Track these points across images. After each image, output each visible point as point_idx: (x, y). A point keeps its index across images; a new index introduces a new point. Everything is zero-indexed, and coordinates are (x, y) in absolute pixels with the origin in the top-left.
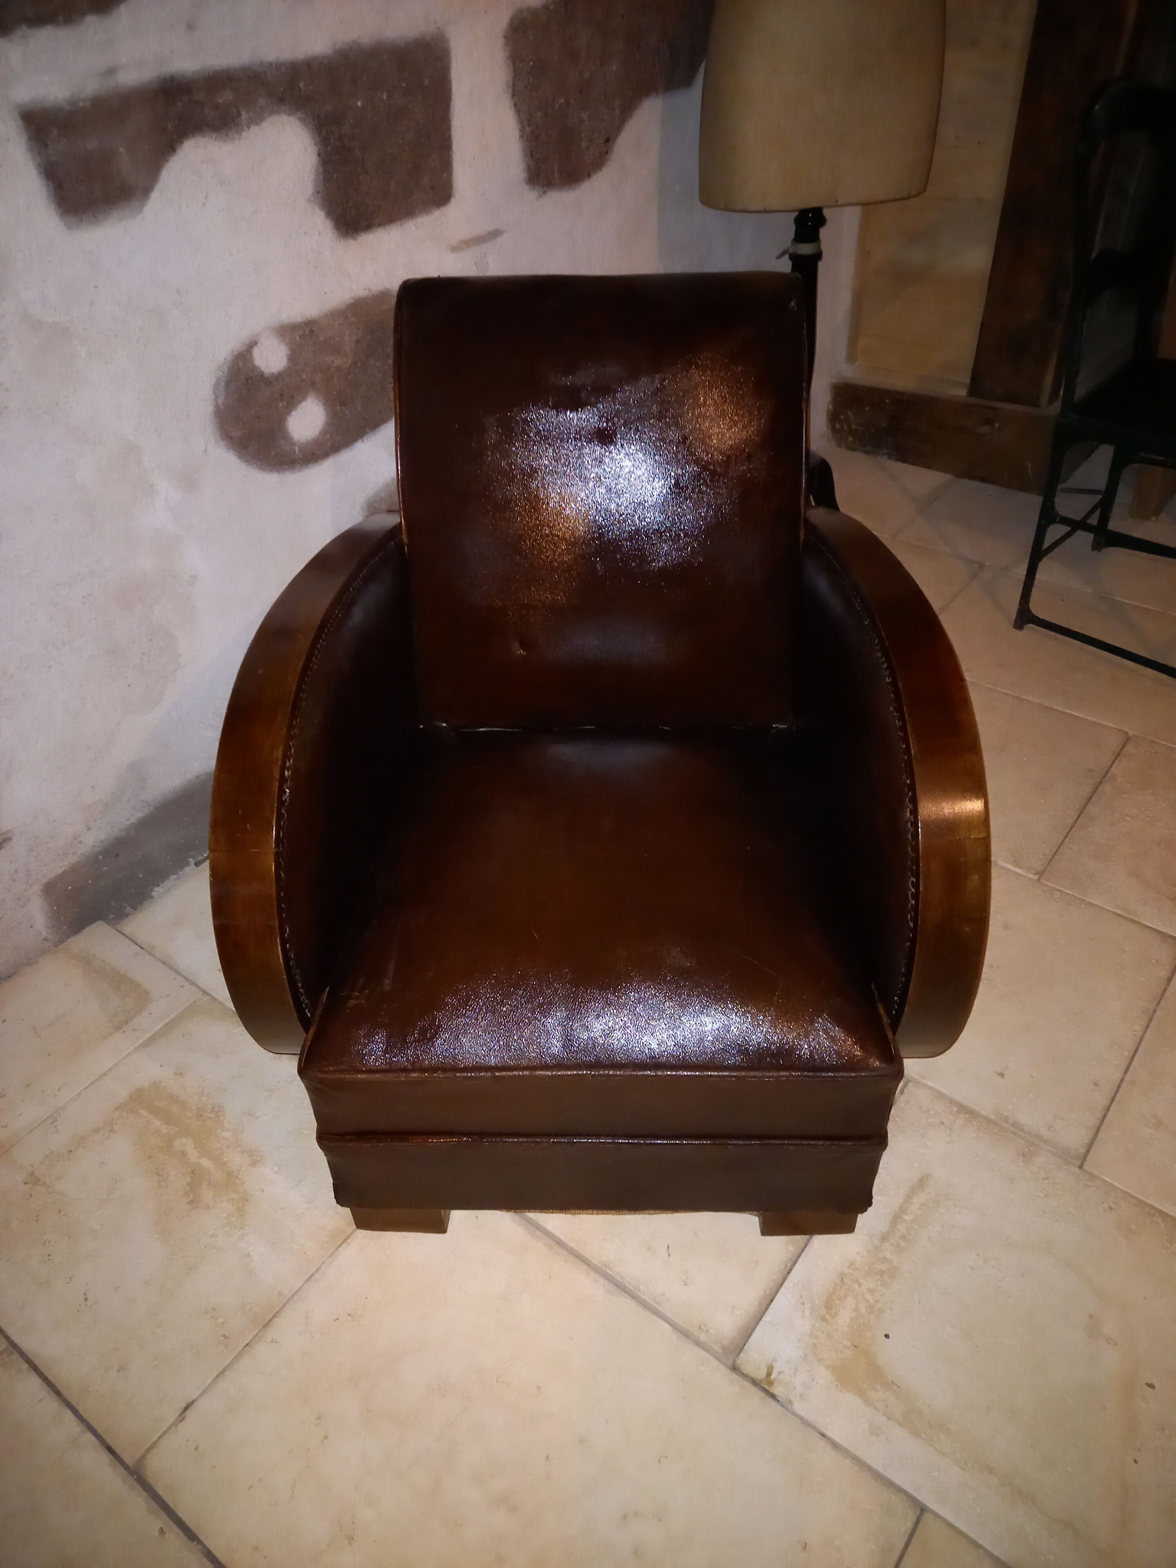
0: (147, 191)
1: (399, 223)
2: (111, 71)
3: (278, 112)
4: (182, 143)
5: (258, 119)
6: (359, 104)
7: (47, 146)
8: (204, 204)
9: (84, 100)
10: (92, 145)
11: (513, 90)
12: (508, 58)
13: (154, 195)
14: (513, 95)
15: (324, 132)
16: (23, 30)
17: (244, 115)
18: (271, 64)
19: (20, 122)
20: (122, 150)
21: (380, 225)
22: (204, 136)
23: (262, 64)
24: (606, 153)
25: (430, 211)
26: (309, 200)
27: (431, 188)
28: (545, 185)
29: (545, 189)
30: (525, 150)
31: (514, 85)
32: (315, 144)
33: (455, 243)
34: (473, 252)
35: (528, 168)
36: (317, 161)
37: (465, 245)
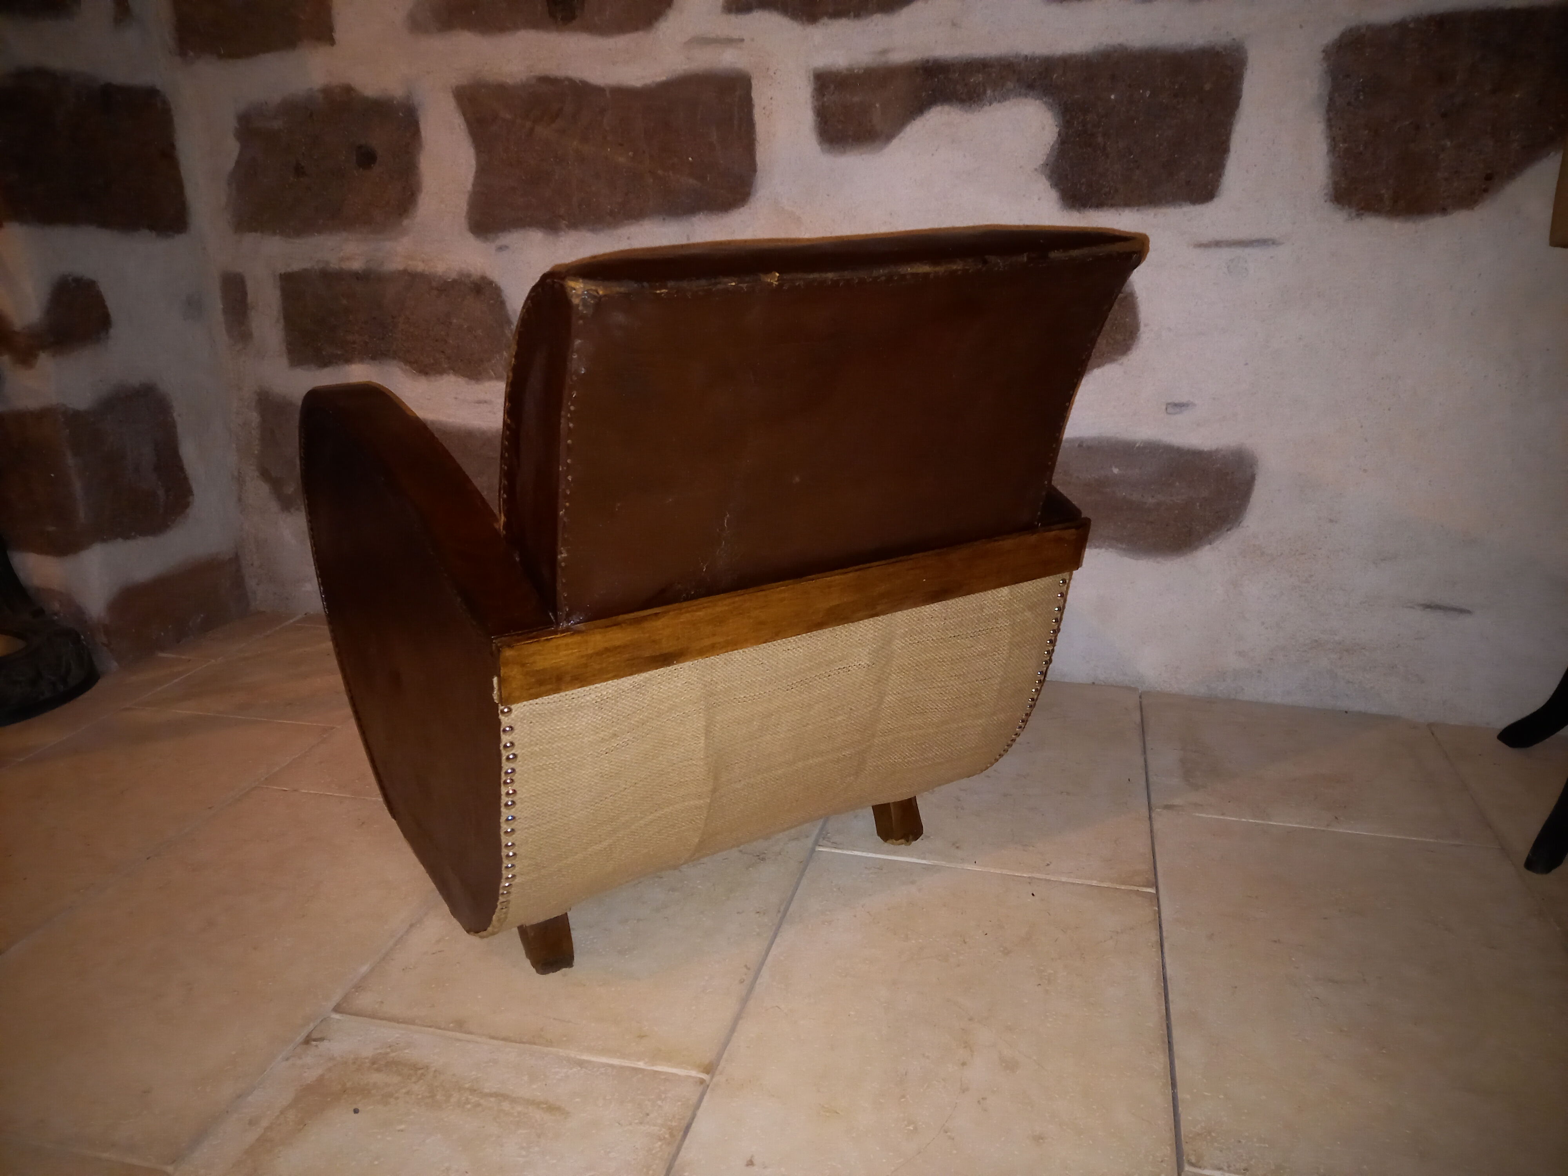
0: (889, 137)
1: (1136, 208)
2: (884, 52)
3: (1026, 96)
4: (930, 108)
5: (1004, 98)
6: (1113, 97)
7: (824, 95)
8: (933, 155)
9: (859, 69)
10: (856, 99)
11: (1329, 105)
12: (1326, 72)
13: (895, 142)
14: (1328, 111)
15: (1068, 117)
16: (825, 20)
17: (989, 92)
18: (1026, 56)
19: (812, 78)
20: (877, 105)
21: (1112, 206)
22: (951, 106)
23: (1017, 56)
24: (1486, 190)
25: (1180, 205)
26: (1036, 170)
27: (1188, 183)
28: (1362, 209)
29: (1361, 212)
30: (1333, 166)
31: (1331, 99)
32: (1056, 126)
33: (1204, 240)
34: (1226, 254)
35: (1336, 184)
36: (1055, 139)
37: (1217, 244)
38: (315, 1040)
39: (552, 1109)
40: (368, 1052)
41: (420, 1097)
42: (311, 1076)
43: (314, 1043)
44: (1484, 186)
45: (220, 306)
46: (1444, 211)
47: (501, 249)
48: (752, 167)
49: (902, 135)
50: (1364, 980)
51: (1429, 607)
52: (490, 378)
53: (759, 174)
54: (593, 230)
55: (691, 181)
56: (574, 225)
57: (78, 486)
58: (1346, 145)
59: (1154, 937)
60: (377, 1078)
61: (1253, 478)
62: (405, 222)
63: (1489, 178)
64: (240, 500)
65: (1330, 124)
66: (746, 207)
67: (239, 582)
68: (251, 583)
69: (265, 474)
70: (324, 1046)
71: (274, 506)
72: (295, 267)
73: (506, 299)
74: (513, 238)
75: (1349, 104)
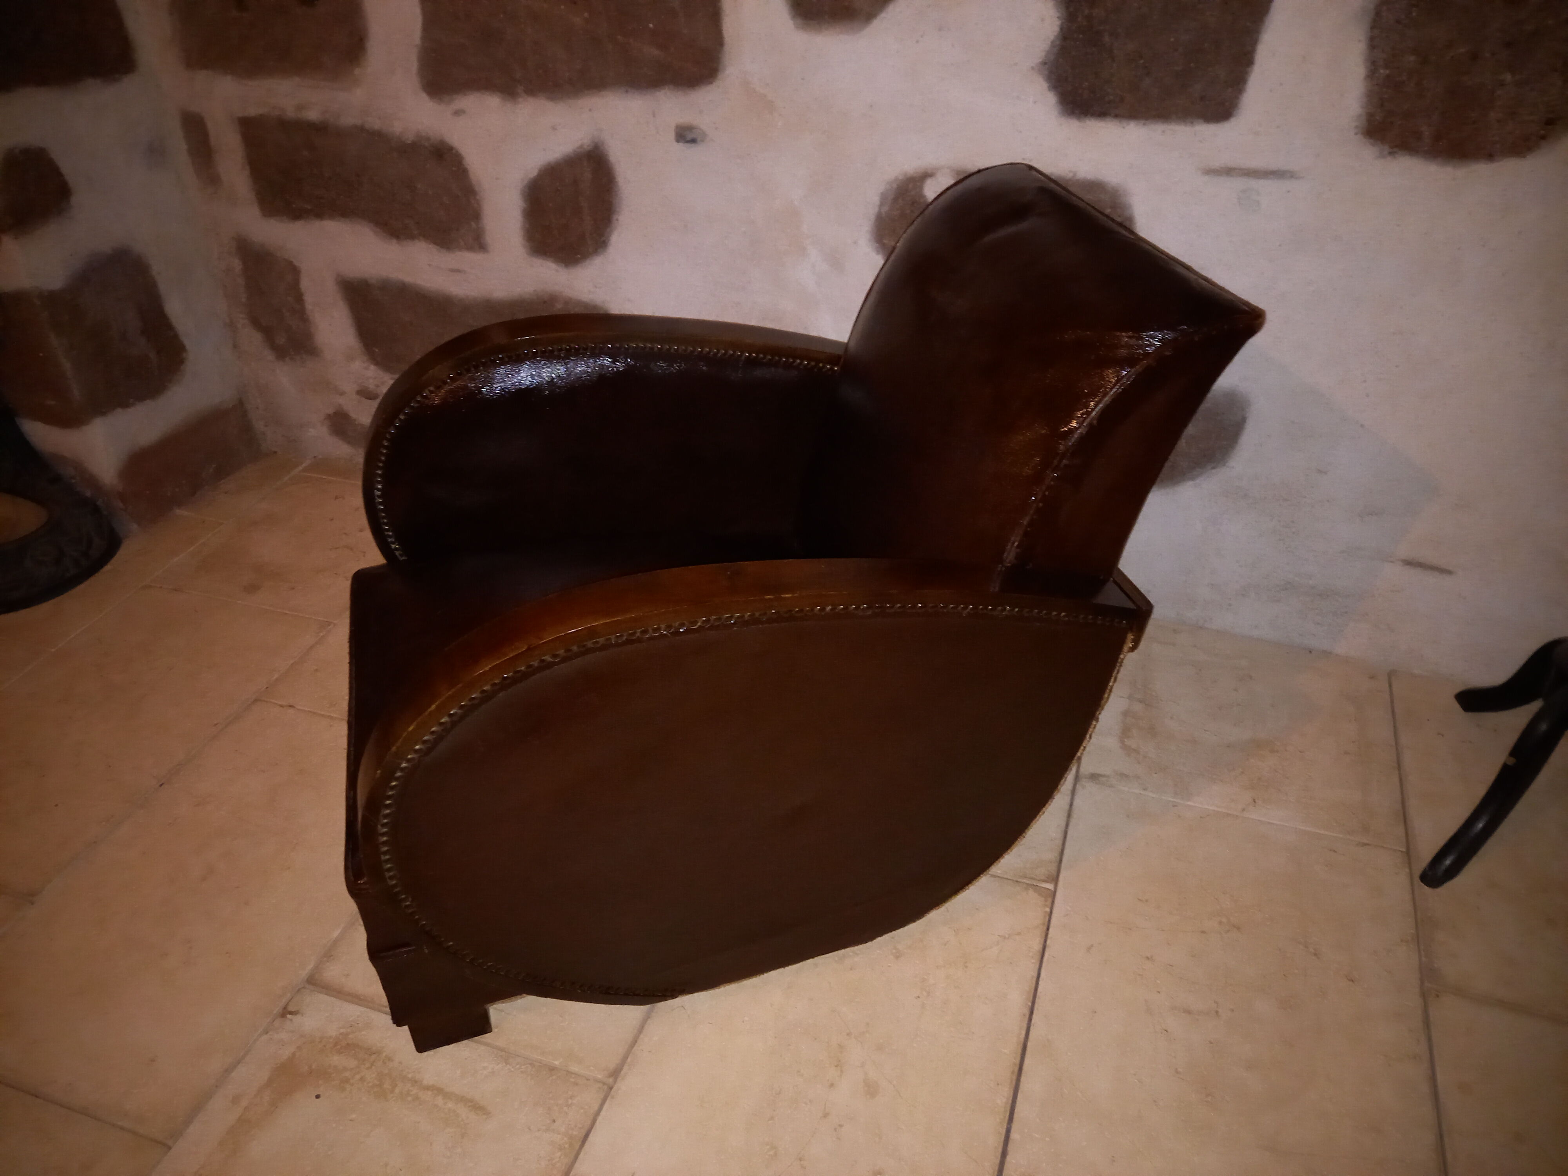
0: (871, 17)
1: (1142, 122)
8: (917, 42)
11: (1374, 21)
13: (876, 23)
14: (1372, 28)
15: (1071, 9)
21: (1116, 116)
24: (1543, 138)
25: (1192, 123)
26: (1033, 68)
27: (1202, 98)
28: (1396, 146)
29: (1395, 150)
30: (1370, 95)
31: (1378, 14)
32: (1058, 18)
33: (1216, 164)
34: (1238, 183)
35: (1370, 117)
36: (1056, 34)
37: (1228, 172)
38: (291, 1013)
39: (477, 1108)
40: (333, 1031)
41: (370, 1084)
42: (286, 1053)
43: (289, 1016)
44: (1542, 132)
45: (183, 146)
46: (1490, 157)
47: (458, 113)
48: (719, 40)
49: (883, 15)
50: (1217, 1012)
51: (1409, 563)
52: (460, 249)
53: (727, 48)
54: (552, 99)
55: (655, 52)
56: (531, 92)
57: (67, 366)
58: (1388, 72)
59: (1037, 946)
60: (336, 1060)
61: (1244, 420)
62: (357, 71)
63: (1550, 123)
64: (235, 346)
65: (1373, 44)
66: (714, 84)
67: (247, 428)
68: (259, 425)
69: (255, 322)
70: (297, 1019)
71: (269, 355)
72: (252, 111)
73: (468, 167)
74: (471, 102)
75: (1398, 22)
